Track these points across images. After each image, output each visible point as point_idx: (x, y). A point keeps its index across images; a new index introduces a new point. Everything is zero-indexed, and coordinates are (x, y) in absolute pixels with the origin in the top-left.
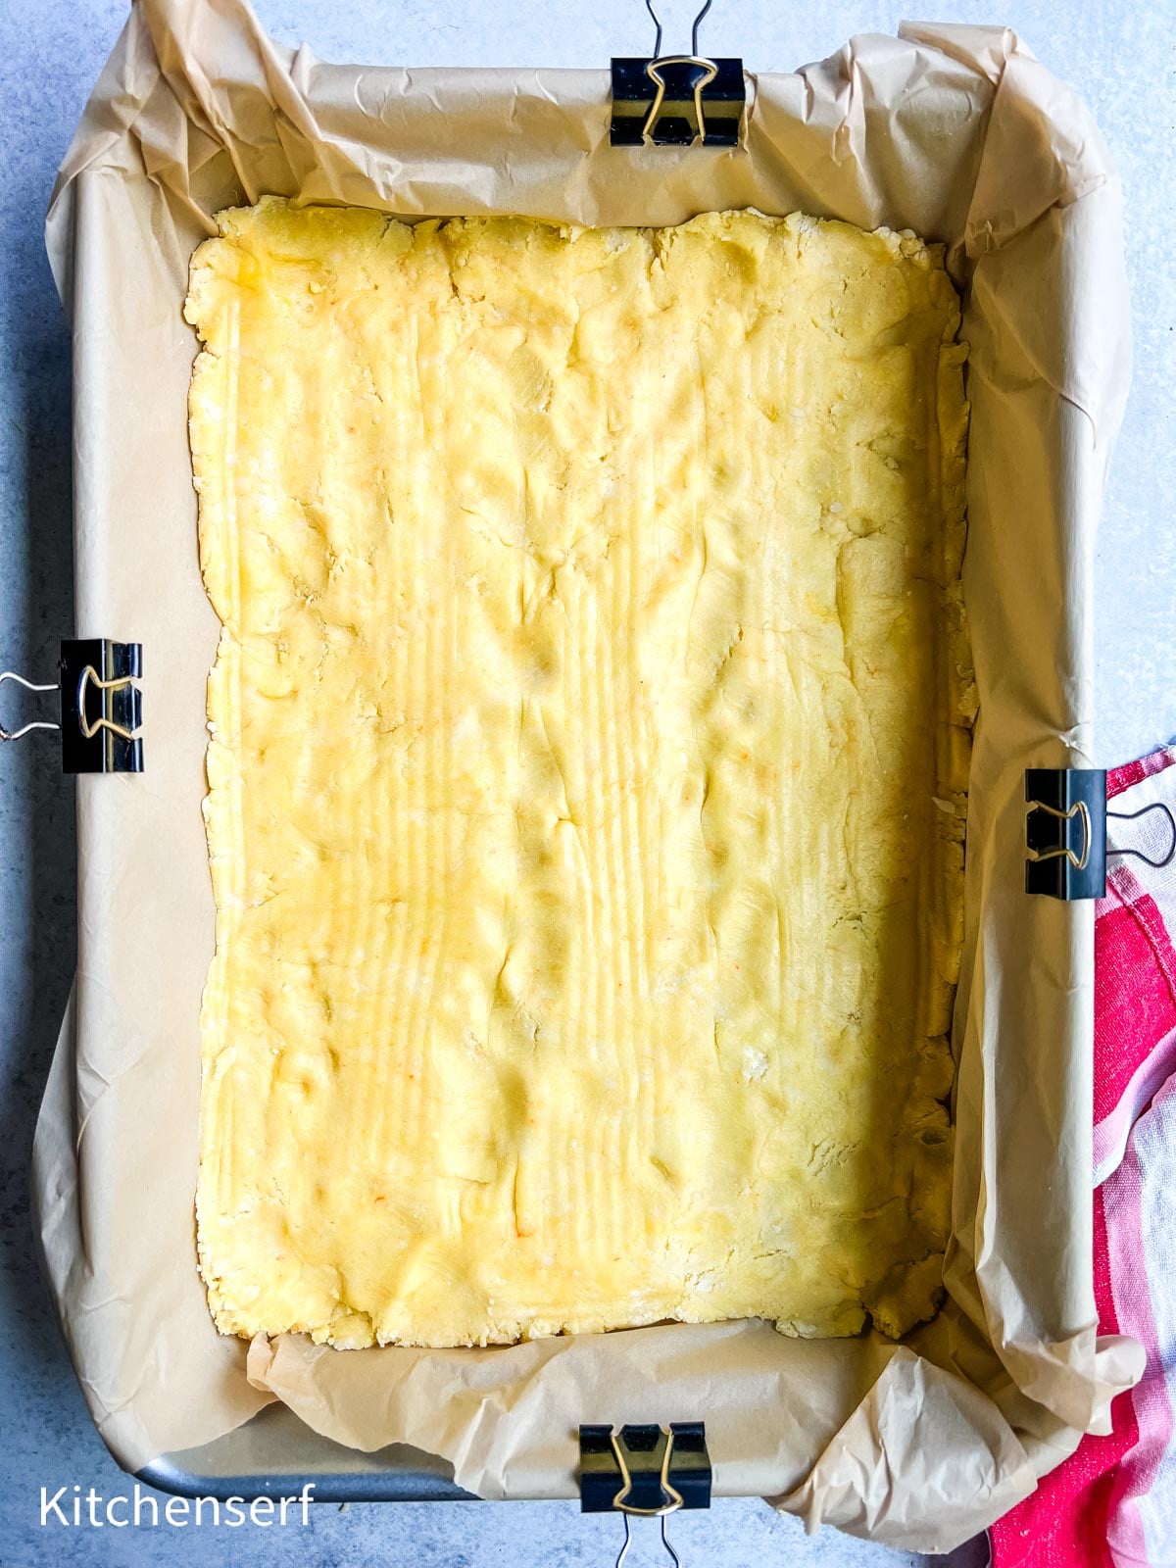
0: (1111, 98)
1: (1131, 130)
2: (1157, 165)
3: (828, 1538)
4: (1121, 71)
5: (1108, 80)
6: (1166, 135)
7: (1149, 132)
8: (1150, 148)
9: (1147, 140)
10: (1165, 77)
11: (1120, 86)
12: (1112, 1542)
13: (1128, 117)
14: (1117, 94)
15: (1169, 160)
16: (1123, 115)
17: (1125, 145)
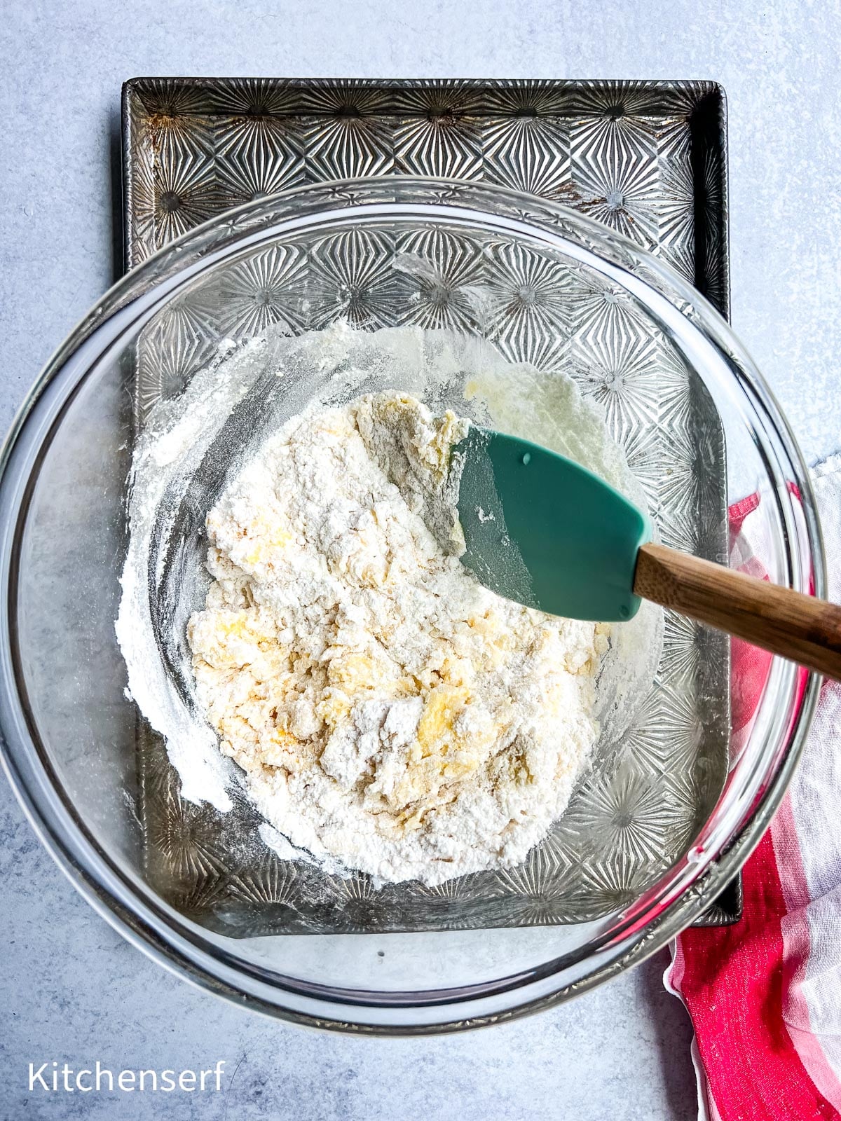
0: (723, 34)
1: (738, 55)
2: (758, 78)
3: (606, 1039)
4: (728, 15)
5: (720, 23)
6: (762, 58)
7: (750, 55)
8: (752, 67)
9: (750, 61)
10: (758, 18)
11: (729, 26)
12: (786, 1019)
13: (735, 47)
14: (727, 32)
15: (765, 73)
16: (733, 45)
17: (735, 66)
